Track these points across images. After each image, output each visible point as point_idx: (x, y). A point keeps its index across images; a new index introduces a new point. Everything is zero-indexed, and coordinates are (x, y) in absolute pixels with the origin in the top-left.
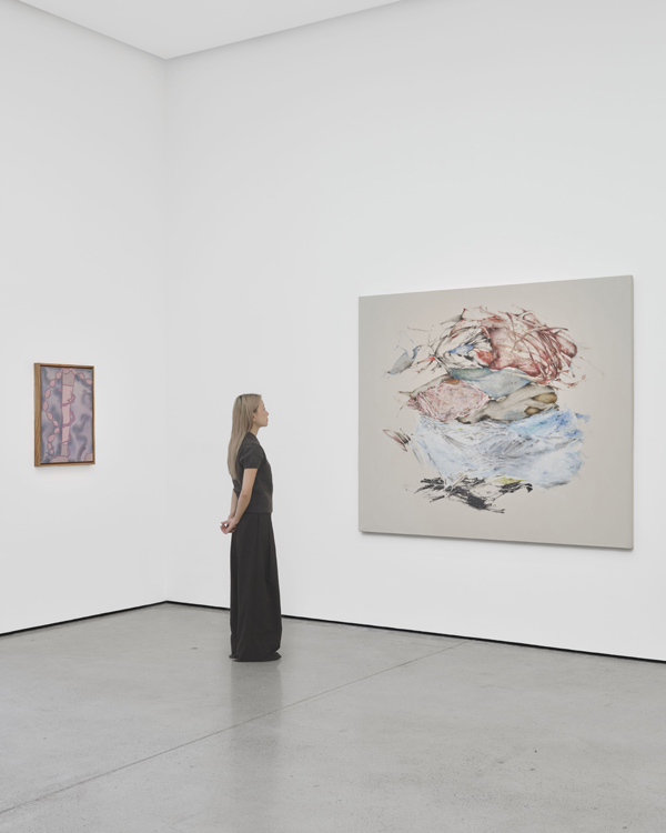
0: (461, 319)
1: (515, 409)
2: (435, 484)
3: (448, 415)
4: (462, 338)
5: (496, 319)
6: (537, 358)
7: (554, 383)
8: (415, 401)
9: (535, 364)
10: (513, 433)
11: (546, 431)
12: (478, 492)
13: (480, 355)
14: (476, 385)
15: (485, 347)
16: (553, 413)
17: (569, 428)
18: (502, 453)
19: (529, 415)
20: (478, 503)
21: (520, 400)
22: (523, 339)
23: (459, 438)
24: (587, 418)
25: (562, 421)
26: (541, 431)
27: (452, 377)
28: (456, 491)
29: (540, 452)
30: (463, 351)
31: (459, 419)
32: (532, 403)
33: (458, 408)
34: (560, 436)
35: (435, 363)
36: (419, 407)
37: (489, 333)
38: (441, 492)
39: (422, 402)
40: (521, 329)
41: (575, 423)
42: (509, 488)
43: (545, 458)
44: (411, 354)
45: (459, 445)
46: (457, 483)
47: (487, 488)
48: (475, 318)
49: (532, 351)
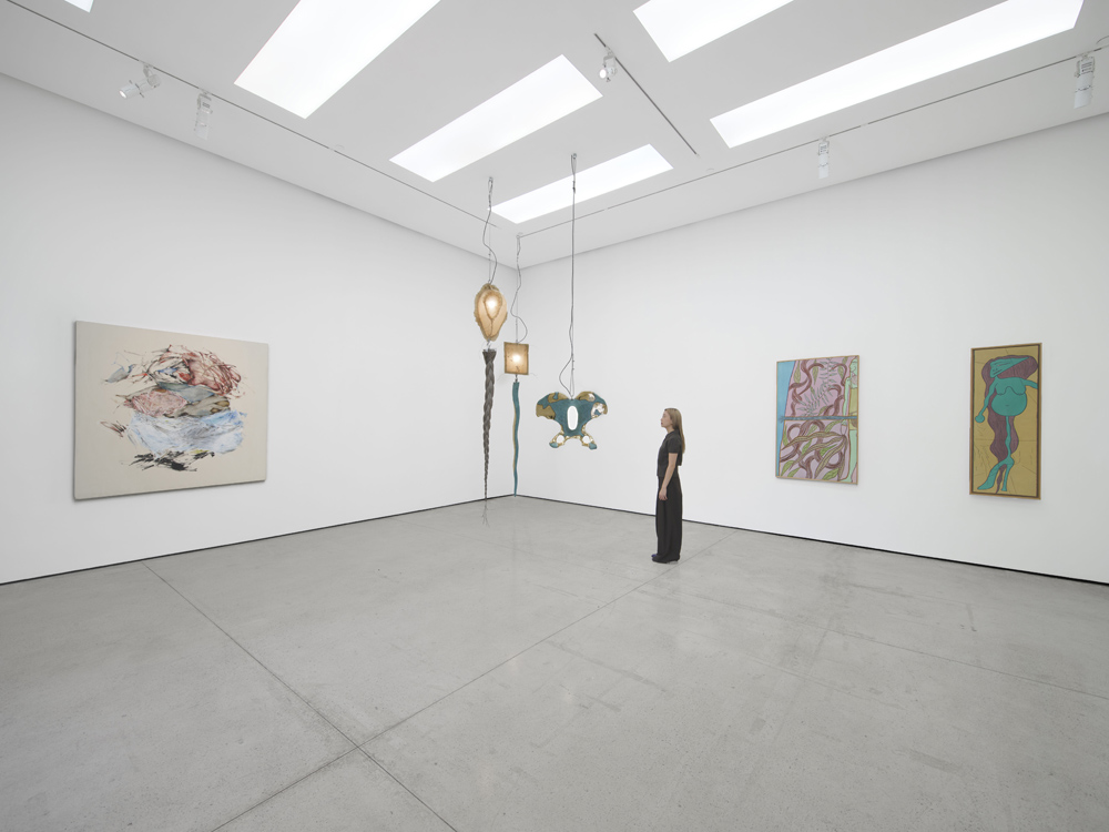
0: (168, 351)
1: (204, 409)
2: (149, 457)
3: (158, 412)
4: (169, 363)
5: (192, 354)
6: (218, 380)
7: (228, 396)
8: (130, 402)
9: (216, 384)
10: (203, 423)
11: (223, 422)
12: (179, 460)
13: (181, 375)
14: (178, 394)
15: (186, 371)
16: (227, 412)
17: (236, 420)
18: (195, 436)
19: (213, 413)
20: (179, 467)
21: (208, 404)
22: (210, 369)
23: (165, 427)
24: (245, 415)
25: (232, 416)
26: (220, 422)
27: (161, 387)
28: (163, 461)
29: (220, 434)
30: (170, 371)
31: (165, 415)
32: (215, 406)
33: (165, 408)
34: (231, 424)
35: (147, 377)
36: (133, 406)
37: (188, 363)
38: (152, 463)
39: (136, 403)
40: (209, 363)
41: (239, 417)
42: (198, 456)
43: (222, 437)
44: (127, 370)
45: (166, 431)
46: (164, 455)
47: (185, 457)
48: (177, 351)
49: (215, 377)
